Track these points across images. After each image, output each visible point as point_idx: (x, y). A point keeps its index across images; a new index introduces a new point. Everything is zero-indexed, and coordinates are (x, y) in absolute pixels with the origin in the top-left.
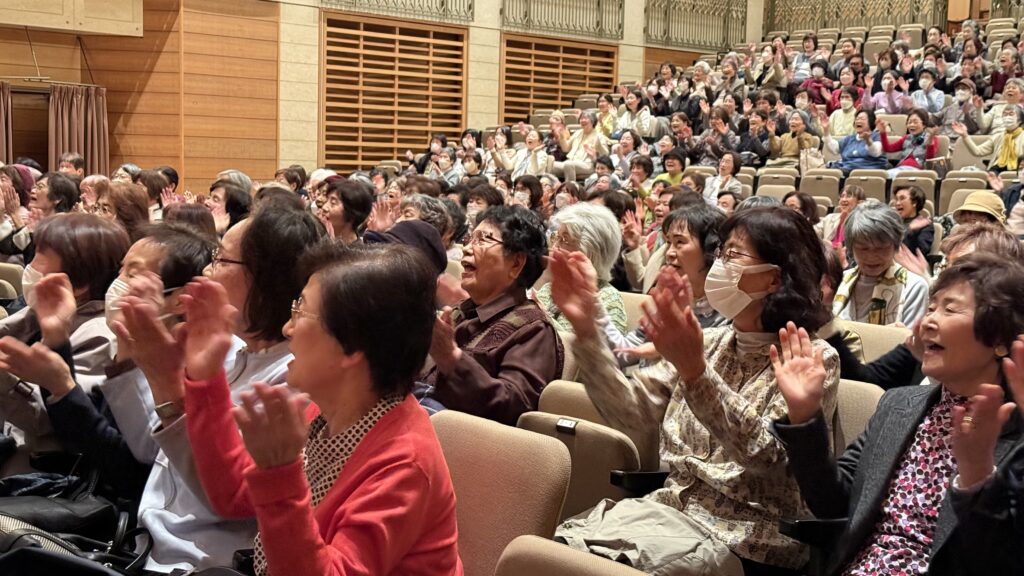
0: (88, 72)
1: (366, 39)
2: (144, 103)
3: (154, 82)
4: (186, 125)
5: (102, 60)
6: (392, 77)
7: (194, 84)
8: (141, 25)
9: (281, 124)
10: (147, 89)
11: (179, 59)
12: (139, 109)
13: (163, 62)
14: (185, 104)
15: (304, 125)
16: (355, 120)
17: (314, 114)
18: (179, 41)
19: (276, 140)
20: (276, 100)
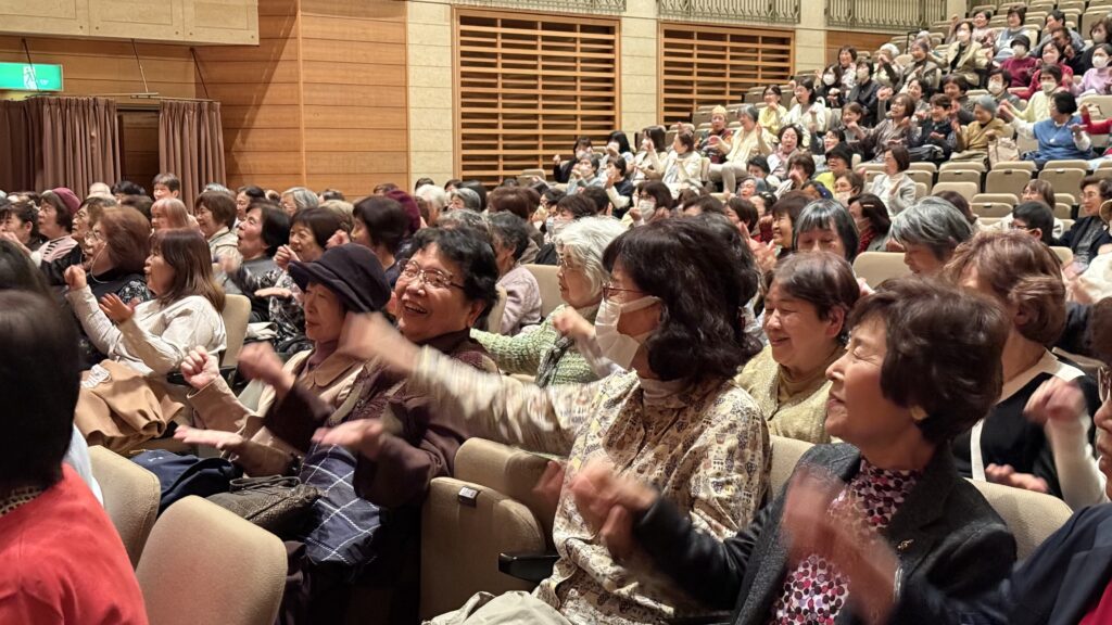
0: (202, 85)
1: (505, 36)
2: (263, 117)
3: (273, 93)
4: (307, 140)
5: (218, 72)
6: (535, 77)
7: (314, 94)
8: (256, 33)
9: (412, 134)
10: (265, 101)
11: (298, 68)
12: (257, 124)
13: (281, 71)
14: (305, 116)
15: (438, 134)
16: (494, 126)
17: (448, 122)
18: (297, 45)
19: (407, 152)
20: (406, 108)
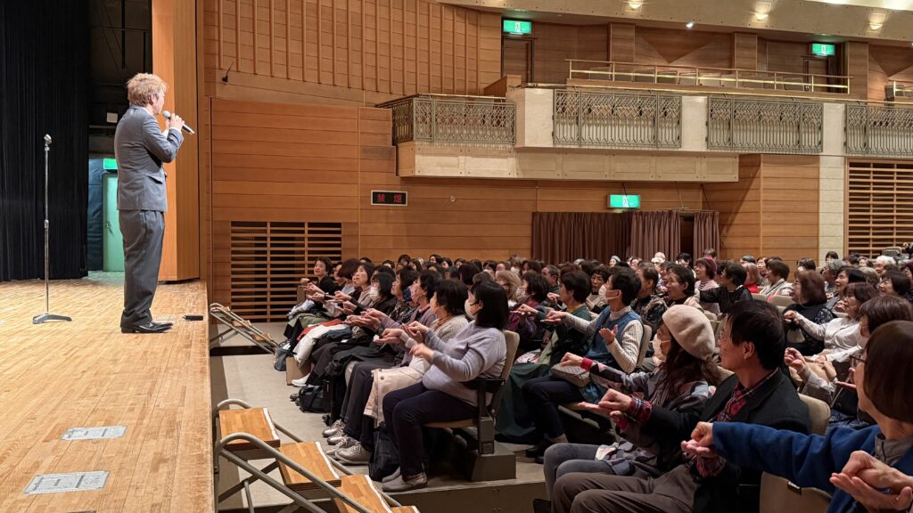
0: (706, 203)
1: (874, 172)
2: (738, 219)
3: (745, 207)
4: (764, 230)
5: (714, 196)
6: (892, 195)
7: (768, 206)
8: (737, 176)
9: (821, 226)
10: (740, 211)
11: (760, 193)
12: (735, 222)
13: (750, 195)
14: (763, 218)
15: (835, 227)
16: (868, 222)
17: (841, 220)
18: (760, 182)
19: (818, 237)
20: (818, 213)
